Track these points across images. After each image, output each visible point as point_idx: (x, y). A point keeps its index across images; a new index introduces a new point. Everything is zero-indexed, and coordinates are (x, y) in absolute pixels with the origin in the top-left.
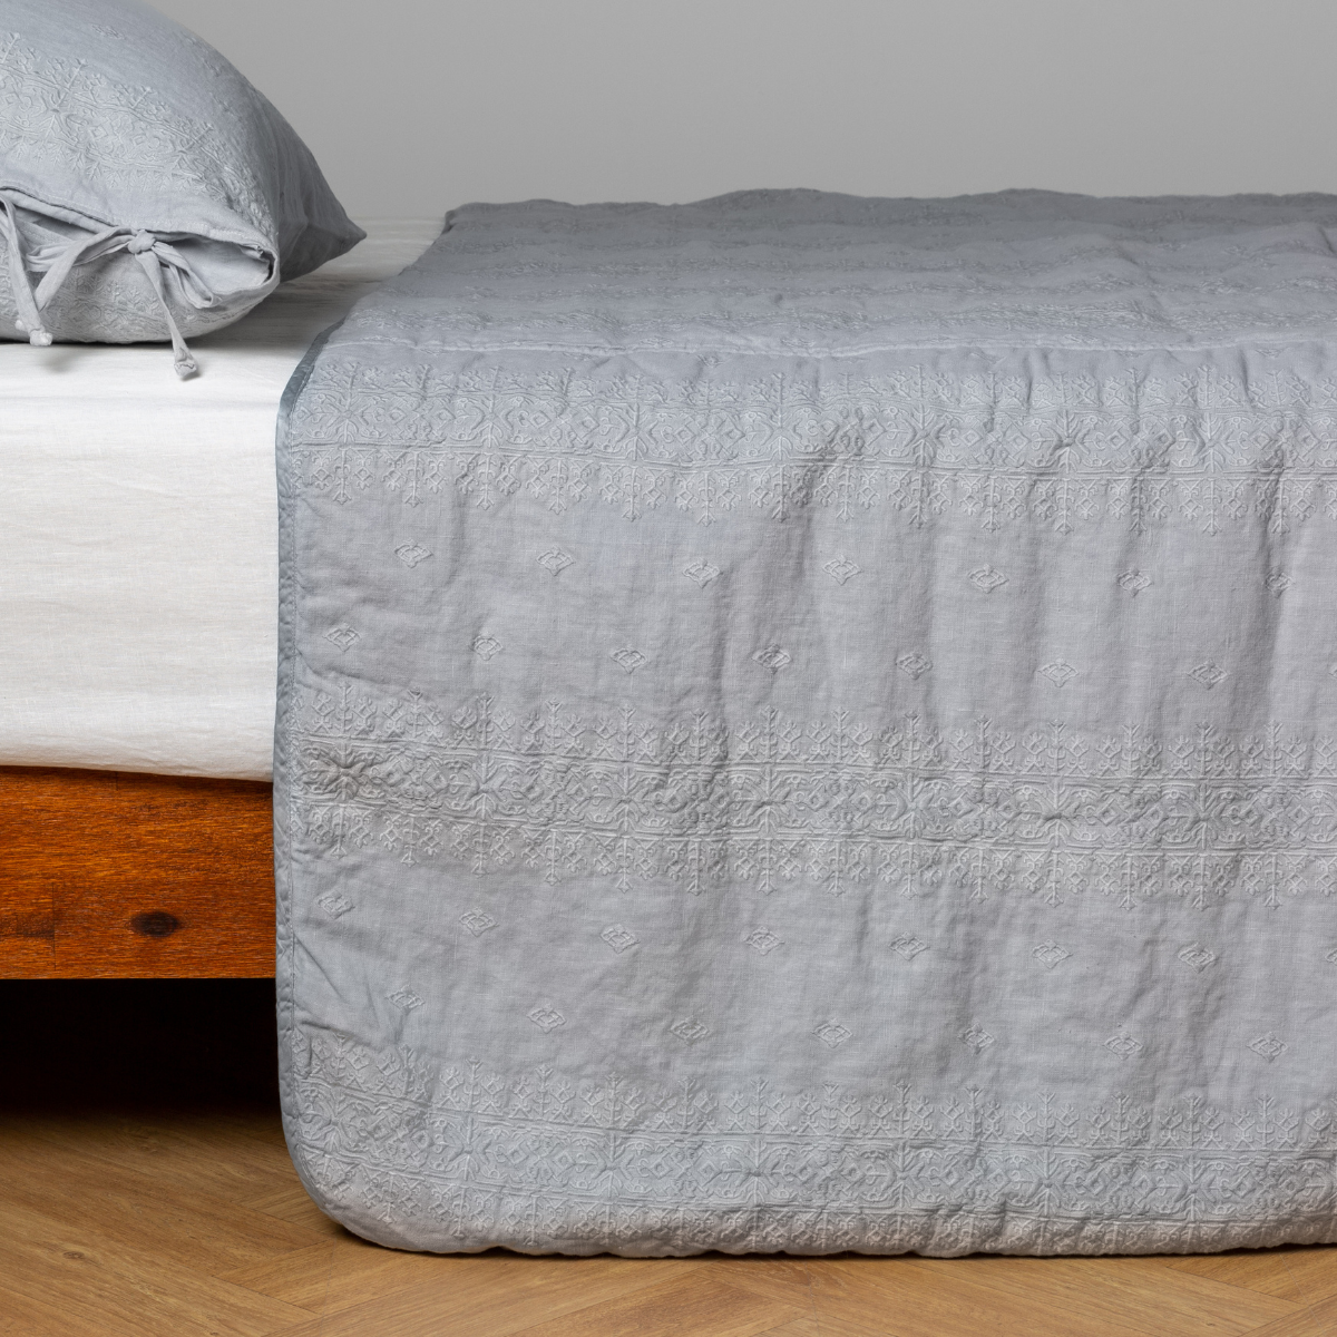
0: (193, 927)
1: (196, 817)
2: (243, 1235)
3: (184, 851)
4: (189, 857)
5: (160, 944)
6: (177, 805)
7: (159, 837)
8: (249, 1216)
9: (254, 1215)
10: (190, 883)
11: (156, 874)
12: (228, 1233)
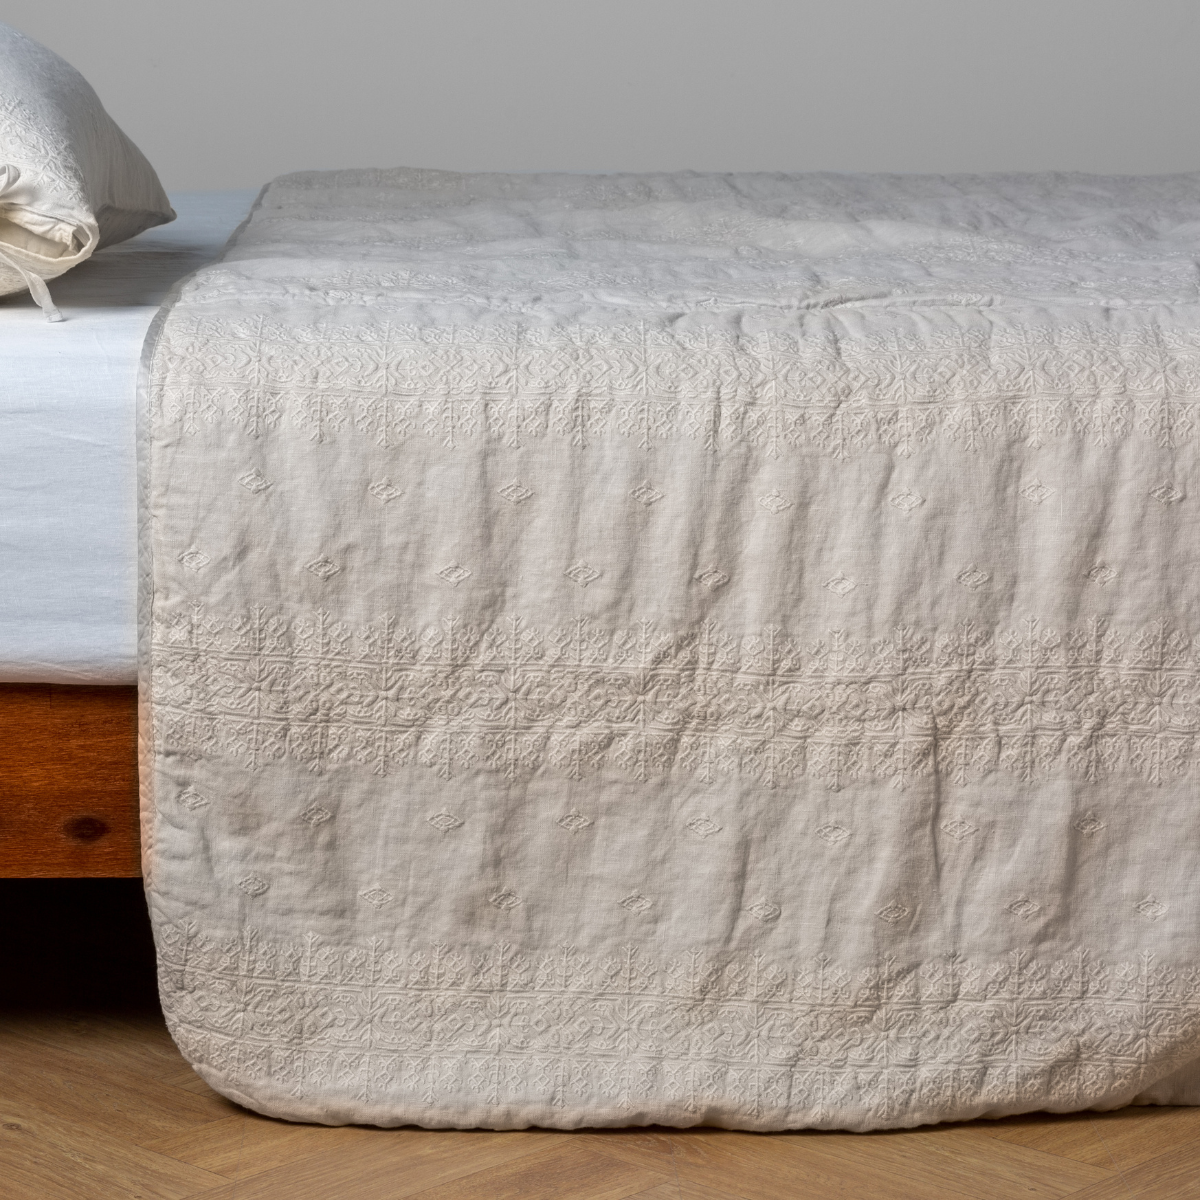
0: (119, 831)
1: (122, 733)
2: (164, 1109)
3: (111, 763)
4: (116, 768)
5: (89, 847)
6: (105, 722)
7: (88, 751)
8: (168, 1091)
9: (173, 1090)
10: (116, 793)
11: (85, 784)
12: (150, 1106)
